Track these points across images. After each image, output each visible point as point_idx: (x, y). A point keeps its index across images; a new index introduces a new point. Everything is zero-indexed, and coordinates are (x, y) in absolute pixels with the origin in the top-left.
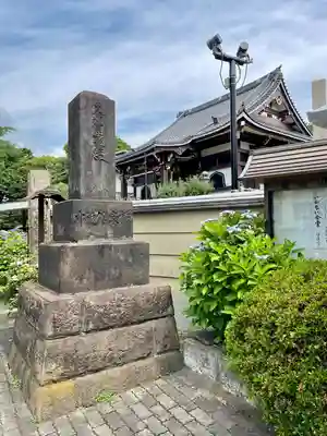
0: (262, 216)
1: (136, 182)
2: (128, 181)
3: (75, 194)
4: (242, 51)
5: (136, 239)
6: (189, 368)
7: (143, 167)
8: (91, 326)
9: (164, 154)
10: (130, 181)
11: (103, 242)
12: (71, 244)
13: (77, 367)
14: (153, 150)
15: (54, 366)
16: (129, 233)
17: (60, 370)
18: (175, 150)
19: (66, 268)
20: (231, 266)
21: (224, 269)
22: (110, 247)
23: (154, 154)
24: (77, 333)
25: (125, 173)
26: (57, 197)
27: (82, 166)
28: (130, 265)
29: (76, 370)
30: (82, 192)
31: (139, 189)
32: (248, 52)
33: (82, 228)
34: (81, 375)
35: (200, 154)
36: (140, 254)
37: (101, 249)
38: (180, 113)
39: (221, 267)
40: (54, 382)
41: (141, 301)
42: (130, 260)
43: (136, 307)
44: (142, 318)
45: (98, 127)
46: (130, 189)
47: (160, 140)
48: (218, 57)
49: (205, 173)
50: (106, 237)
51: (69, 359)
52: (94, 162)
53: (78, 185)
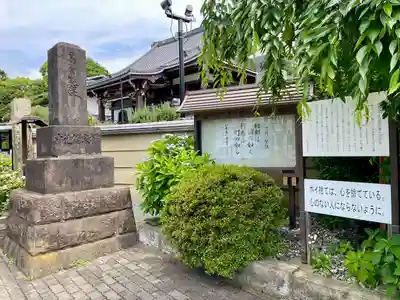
0: (192, 138)
1: (114, 106)
2: (106, 105)
3: (55, 121)
4: (188, 12)
5: (104, 155)
6: (142, 243)
7: (119, 92)
8: (69, 215)
9: (139, 82)
10: (107, 105)
11: (78, 157)
12: (52, 159)
13: (59, 244)
14: (128, 77)
15: (42, 242)
16: (98, 151)
17: (47, 245)
18: (149, 78)
19: (49, 175)
20: (166, 171)
21: (162, 172)
22: (83, 160)
23: (129, 81)
24: (59, 221)
25: (103, 98)
26: (39, 123)
27: (60, 101)
28: (100, 174)
29: (59, 245)
30: (61, 119)
31: (116, 113)
32: (193, 13)
33: (61, 147)
34: (62, 249)
35: (171, 82)
36: (106, 166)
37: (76, 162)
38: (154, 44)
39: (161, 172)
40: (43, 253)
41: (107, 198)
42: (99, 170)
43: (103, 203)
44: (107, 210)
45: (72, 70)
46: (108, 112)
47: (135, 68)
48: (169, 16)
49: (175, 99)
50: (80, 153)
51: (53, 238)
52: (70, 97)
53: (57, 114)
